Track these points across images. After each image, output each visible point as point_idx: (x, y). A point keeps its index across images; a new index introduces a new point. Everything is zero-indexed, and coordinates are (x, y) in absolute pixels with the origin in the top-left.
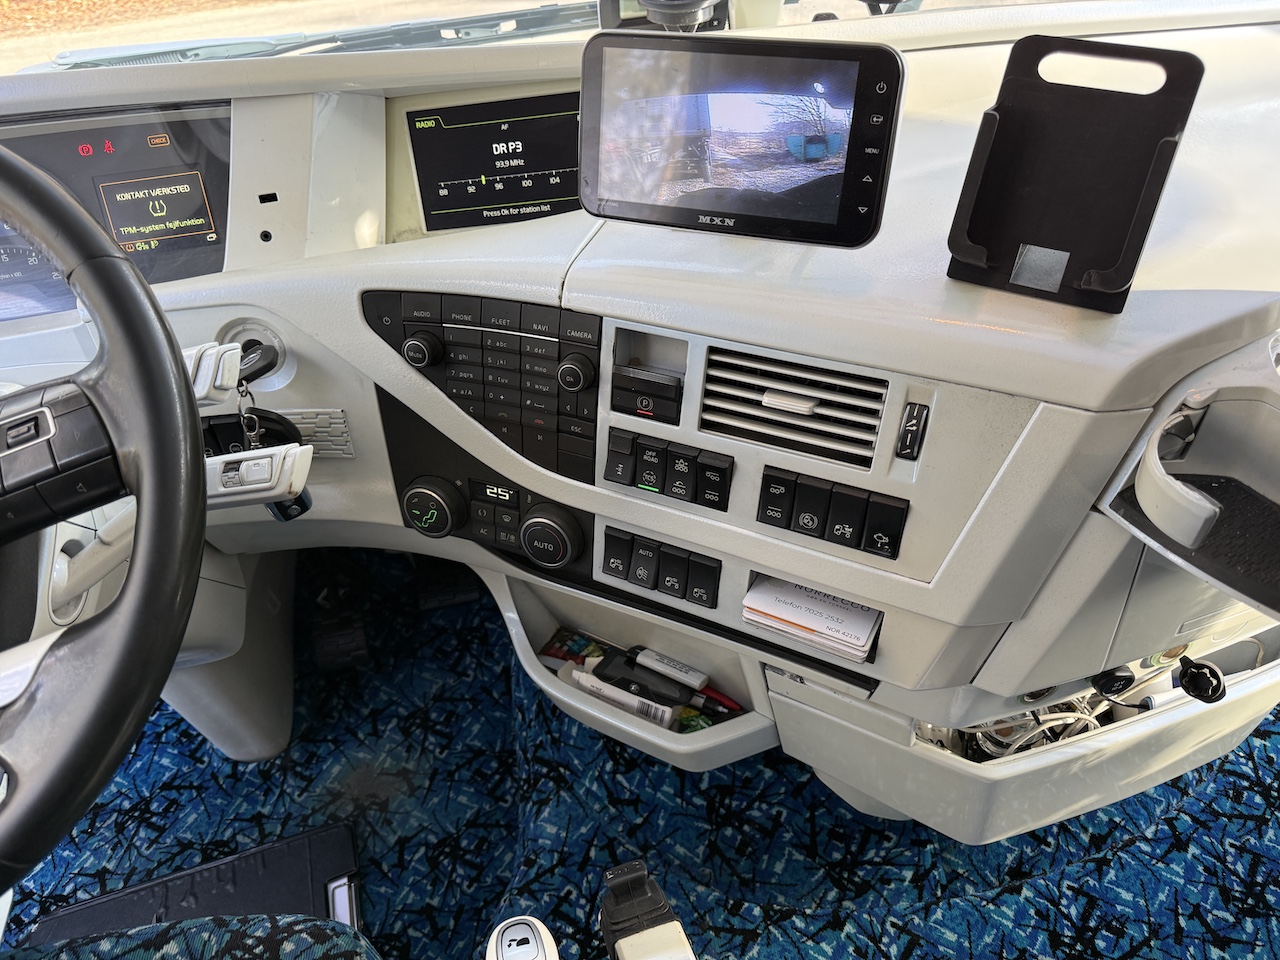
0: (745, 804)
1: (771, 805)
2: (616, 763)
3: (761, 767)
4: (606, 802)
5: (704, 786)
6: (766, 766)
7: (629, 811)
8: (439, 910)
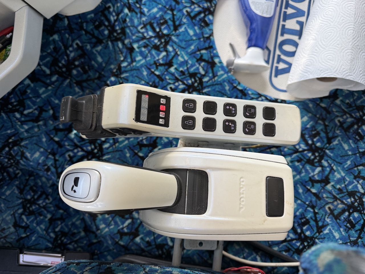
0: (65, 57)
1: (71, 46)
2: (17, 111)
3: (51, 39)
4: (36, 124)
5: (48, 72)
6: (52, 36)
7: (44, 115)
8: (53, 215)
